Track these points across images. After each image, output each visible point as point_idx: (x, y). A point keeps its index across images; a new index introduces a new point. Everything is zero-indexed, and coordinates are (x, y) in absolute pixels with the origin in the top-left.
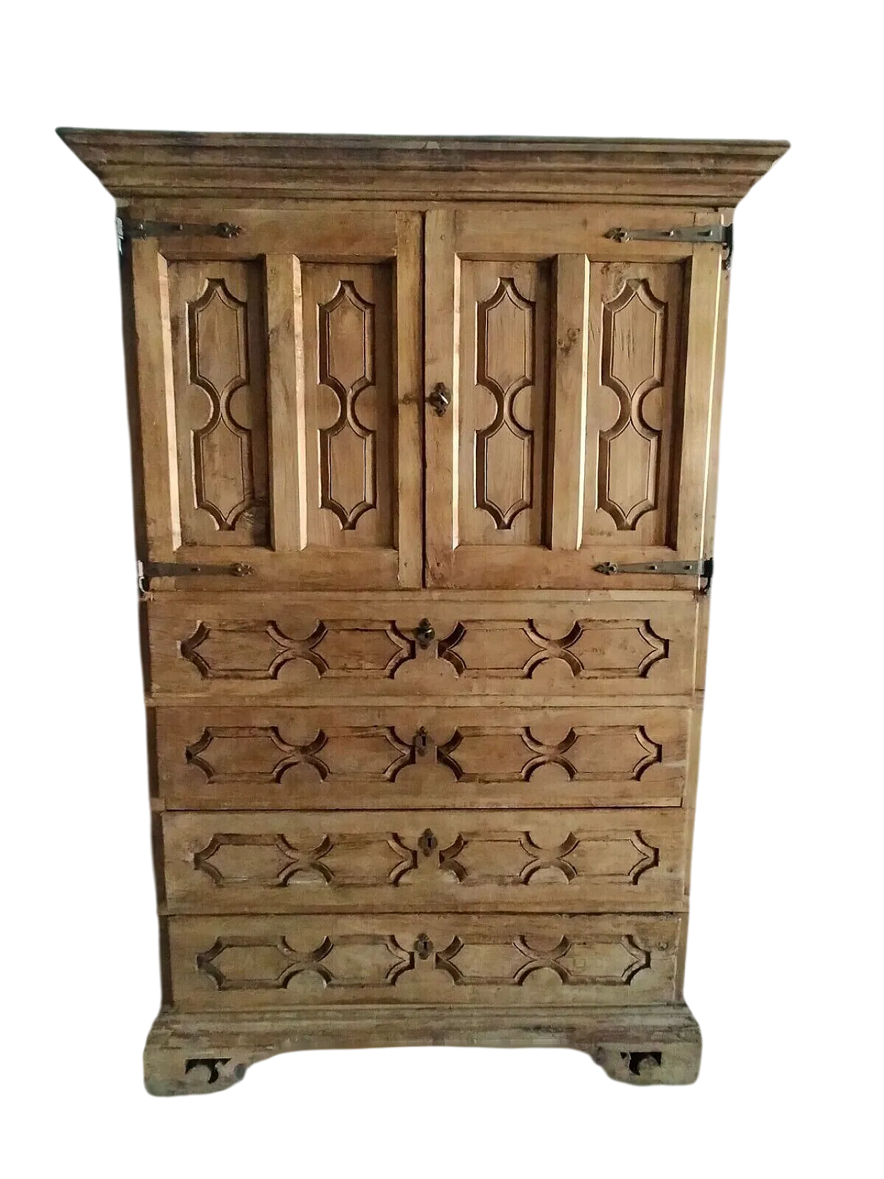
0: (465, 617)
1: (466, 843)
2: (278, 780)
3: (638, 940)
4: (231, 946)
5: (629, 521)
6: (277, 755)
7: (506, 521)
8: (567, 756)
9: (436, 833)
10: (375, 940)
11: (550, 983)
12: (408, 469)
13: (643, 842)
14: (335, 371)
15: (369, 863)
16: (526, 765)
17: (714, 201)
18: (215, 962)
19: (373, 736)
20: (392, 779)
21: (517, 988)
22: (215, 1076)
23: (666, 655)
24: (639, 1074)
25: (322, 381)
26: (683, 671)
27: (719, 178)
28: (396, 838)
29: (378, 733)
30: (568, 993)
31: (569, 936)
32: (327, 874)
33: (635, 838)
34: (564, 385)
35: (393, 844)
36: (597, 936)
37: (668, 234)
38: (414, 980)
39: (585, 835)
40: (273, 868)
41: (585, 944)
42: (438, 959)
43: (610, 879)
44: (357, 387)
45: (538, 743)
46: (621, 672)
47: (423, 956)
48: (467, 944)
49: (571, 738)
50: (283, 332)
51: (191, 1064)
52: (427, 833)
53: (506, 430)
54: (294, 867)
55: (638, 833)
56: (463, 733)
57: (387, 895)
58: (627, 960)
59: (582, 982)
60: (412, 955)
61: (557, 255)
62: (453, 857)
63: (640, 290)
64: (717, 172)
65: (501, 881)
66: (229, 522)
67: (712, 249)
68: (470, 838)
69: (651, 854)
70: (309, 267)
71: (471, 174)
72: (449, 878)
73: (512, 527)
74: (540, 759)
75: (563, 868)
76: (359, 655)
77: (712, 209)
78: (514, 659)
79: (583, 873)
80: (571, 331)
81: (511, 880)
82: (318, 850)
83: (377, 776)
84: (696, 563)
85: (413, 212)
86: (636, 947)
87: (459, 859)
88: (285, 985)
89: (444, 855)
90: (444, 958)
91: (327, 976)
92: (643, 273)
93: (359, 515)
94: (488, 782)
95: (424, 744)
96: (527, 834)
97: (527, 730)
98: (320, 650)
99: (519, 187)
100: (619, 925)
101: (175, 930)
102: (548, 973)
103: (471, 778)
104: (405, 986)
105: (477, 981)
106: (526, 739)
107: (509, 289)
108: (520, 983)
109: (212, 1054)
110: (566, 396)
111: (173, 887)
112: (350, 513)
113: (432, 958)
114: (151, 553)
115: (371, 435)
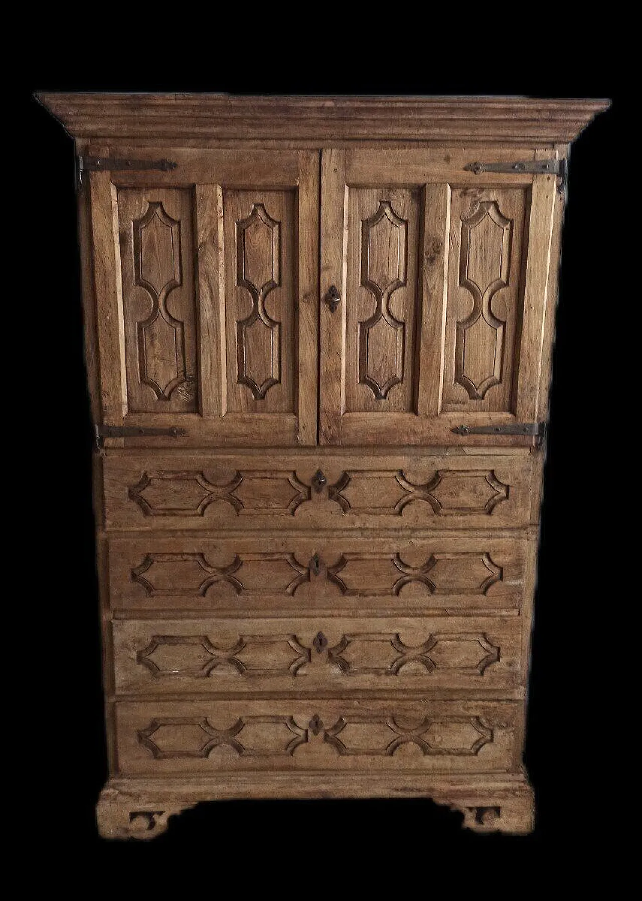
0: (350, 467)
1: (349, 642)
2: (204, 594)
3: (483, 721)
4: (164, 725)
5: (480, 392)
6: (203, 575)
7: (383, 393)
8: (428, 576)
9: (326, 634)
10: (277, 719)
11: (415, 754)
12: (307, 353)
13: (487, 642)
14: (250, 276)
15: (274, 658)
16: (396, 582)
17: (552, 139)
18: (152, 737)
19: (277, 560)
20: (293, 594)
21: (389, 758)
22: (152, 825)
23: (507, 497)
24: (483, 824)
25: (239, 284)
26: (520, 510)
27: (554, 124)
28: (295, 638)
29: (281, 558)
30: (428, 761)
31: (429, 717)
32: (240, 667)
33: (481, 639)
34: (430, 287)
35: (292, 644)
36: (452, 717)
37: (514, 167)
38: (308, 752)
39: (442, 637)
40: (200, 662)
41: (441, 723)
42: (326, 736)
43: (461, 671)
44: (266, 288)
45: (406, 566)
46: (472, 511)
47: (315, 733)
48: (350, 723)
49: (432, 562)
50: (209, 246)
51: (134, 815)
52: (320, 635)
53: (384, 322)
54: (216, 662)
55: (484, 635)
56: (348, 557)
57: (287, 683)
58: (475, 736)
59: (440, 753)
60: (307, 731)
61: (425, 185)
62: (339, 653)
63: (492, 211)
64: (550, 120)
65: (377, 672)
66: (166, 394)
67: (548, 179)
68: (353, 639)
69: (494, 651)
70: (229, 193)
71: (358, 122)
72: (336, 670)
73: (387, 397)
74: (407, 578)
75: (425, 663)
76: (267, 498)
77: (549, 146)
78: (388, 500)
79: (440, 666)
80: (435, 245)
81: (383, 671)
82: (234, 648)
83: (281, 591)
84: (532, 426)
85: (312, 150)
86: (482, 726)
87: (344, 655)
88: (207, 756)
89: (332, 652)
90: (331, 734)
91: (239, 748)
92: (493, 196)
93: (267, 389)
94: (366, 596)
95: (317, 566)
96: (397, 635)
97: (398, 555)
98: (238, 494)
99: (396, 130)
100: (468, 709)
101: (121, 712)
102: (412, 747)
103: (354, 593)
104: (301, 757)
105: (356, 752)
106: (396, 562)
107: (387, 211)
108: (391, 754)
109: (150, 807)
110: (430, 295)
111: (121, 678)
112: (261, 387)
113: (321, 734)
114: (105, 419)
115: (277, 326)
